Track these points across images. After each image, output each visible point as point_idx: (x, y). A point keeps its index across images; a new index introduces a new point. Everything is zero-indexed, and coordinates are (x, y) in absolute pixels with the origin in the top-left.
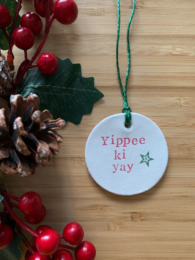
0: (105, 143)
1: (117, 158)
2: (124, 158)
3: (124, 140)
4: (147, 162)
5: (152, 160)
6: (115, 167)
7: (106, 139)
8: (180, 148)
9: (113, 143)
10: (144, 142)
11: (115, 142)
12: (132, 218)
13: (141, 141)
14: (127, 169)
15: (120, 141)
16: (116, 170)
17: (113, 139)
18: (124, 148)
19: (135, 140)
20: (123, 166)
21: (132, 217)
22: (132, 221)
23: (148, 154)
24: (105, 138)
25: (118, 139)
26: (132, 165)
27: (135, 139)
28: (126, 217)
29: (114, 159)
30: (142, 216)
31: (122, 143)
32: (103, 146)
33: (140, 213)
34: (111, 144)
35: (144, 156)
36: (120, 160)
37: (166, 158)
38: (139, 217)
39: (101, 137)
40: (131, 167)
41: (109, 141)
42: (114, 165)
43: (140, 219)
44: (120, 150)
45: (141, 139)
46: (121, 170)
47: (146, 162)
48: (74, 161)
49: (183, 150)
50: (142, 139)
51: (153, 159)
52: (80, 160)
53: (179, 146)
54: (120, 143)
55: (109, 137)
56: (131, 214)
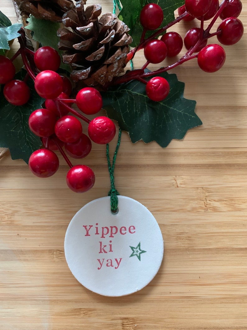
0: (87, 233)
1: (102, 251)
2: (111, 251)
3: (110, 229)
4: (138, 255)
5: (144, 252)
6: (100, 262)
7: (90, 229)
8: (178, 237)
9: (97, 233)
10: (134, 230)
11: (100, 231)
12: (123, 326)
13: (131, 230)
14: (115, 264)
15: (105, 231)
16: (101, 266)
17: (97, 228)
18: (111, 239)
19: (123, 229)
20: (110, 261)
21: (123, 324)
22: (123, 329)
23: (139, 245)
24: (88, 228)
25: (103, 228)
26: (121, 259)
27: (123, 227)
28: (116, 325)
29: (99, 253)
30: (135, 323)
31: (108, 233)
32: (86, 236)
33: (133, 319)
34: (95, 234)
35: (134, 248)
36: (106, 253)
37: (162, 250)
38: (132, 324)
39: (83, 226)
40: (119, 262)
41: (93, 230)
42: (99, 260)
43: (133, 327)
44: (106, 241)
45: (130, 227)
46: (107, 265)
47: (137, 255)
48: (52, 254)
49: (182, 240)
50: (132, 228)
51: (146, 252)
52: (60, 253)
53: (177, 234)
54: (106, 233)
55: (92, 226)
56: (121, 321)
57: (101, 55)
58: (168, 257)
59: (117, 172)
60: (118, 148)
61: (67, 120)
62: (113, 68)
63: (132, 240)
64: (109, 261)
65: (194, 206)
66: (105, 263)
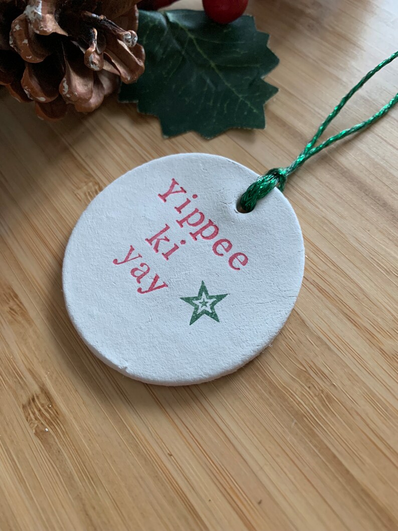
0: (166, 195)
1: (154, 242)
2: (166, 255)
3: (205, 223)
4: (199, 311)
5: (213, 318)
6: (130, 254)
7: (177, 192)
8: (307, 372)
10: (241, 266)
11: (187, 211)
12: (29, 403)
13: (235, 260)
14: (147, 281)
15: (196, 218)
16: (125, 261)
17: (188, 201)
18: (189, 238)
19: (226, 244)
21: (33, 400)
22: (24, 407)
23: (220, 298)
24: (177, 188)
25: (196, 211)
26: (165, 285)
27: (229, 242)
28: (24, 386)
29: (147, 240)
30: (50, 424)
31: (194, 225)
32: (159, 197)
33: (57, 413)
34: (176, 208)
35: (207, 293)
36: (154, 251)
38: (45, 418)
40: (156, 286)
41: (177, 199)
42: (132, 249)
43: (40, 426)
44: (177, 233)
45: (240, 254)
46: (133, 271)
47: (197, 309)
48: (85, 182)
49: (309, 388)
50: (242, 258)
51: (218, 321)
52: (96, 192)
53: (311, 367)
54: (192, 223)
55: (185, 192)
56: (38, 391)
63: (219, 276)
64: (145, 269)
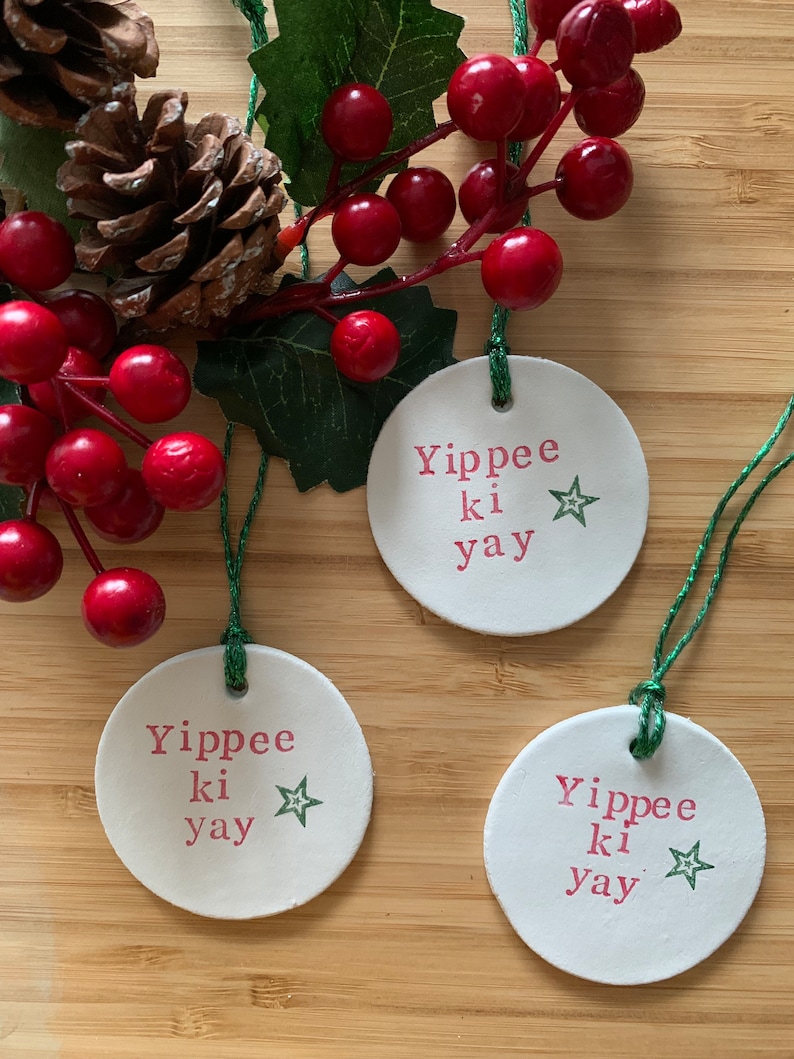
0: (159, 746)
1: (200, 796)
2: (223, 796)
3: (222, 738)
4: (300, 811)
5: (316, 804)
6: (192, 826)
7: (165, 734)
8: (416, 763)
9: (186, 748)
10: (291, 743)
11: (195, 742)
12: (255, 997)
13: (282, 743)
14: (234, 832)
15: (209, 741)
16: (196, 836)
17: (186, 734)
18: (225, 764)
19: (260, 738)
20: (222, 824)
21: (255, 992)
22: (254, 1004)
23: (303, 784)
24: (160, 731)
25: (202, 735)
26: (251, 820)
27: (260, 734)
28: (236, 992)
29: (191, 801)
30: (286, 991)
31: (216, 747)
32: (154, 755)
33: (283, 979)
34: (181, 750)
35: (290, 792)
36: (210, 803)
37: (366, 800)
38: (279, 992)
39: (148, 727)
40: (245, 827)
41: (173, 741)
42: (190, 821)
43: (281, 1000)
44: (211, 769)
45: (280, 734)
46: (213, 835)
47: (296, 811)
48: (63, 798)
49: (428, 772)
50: (284, 736)
51: (322, 803)
52: (85, 796)
53: (415, 757)
54: (211, 749)
55: (172, 727)
56: (250, 983)
57: (177, 258)
58: (385, 820)
59: (252, 575)
60: (255, 505)
61: (82, 444)
62: (221, 289)
63: (284, 768)
64: (219, 824)
65: (466, 677)
66: (207, 828)
